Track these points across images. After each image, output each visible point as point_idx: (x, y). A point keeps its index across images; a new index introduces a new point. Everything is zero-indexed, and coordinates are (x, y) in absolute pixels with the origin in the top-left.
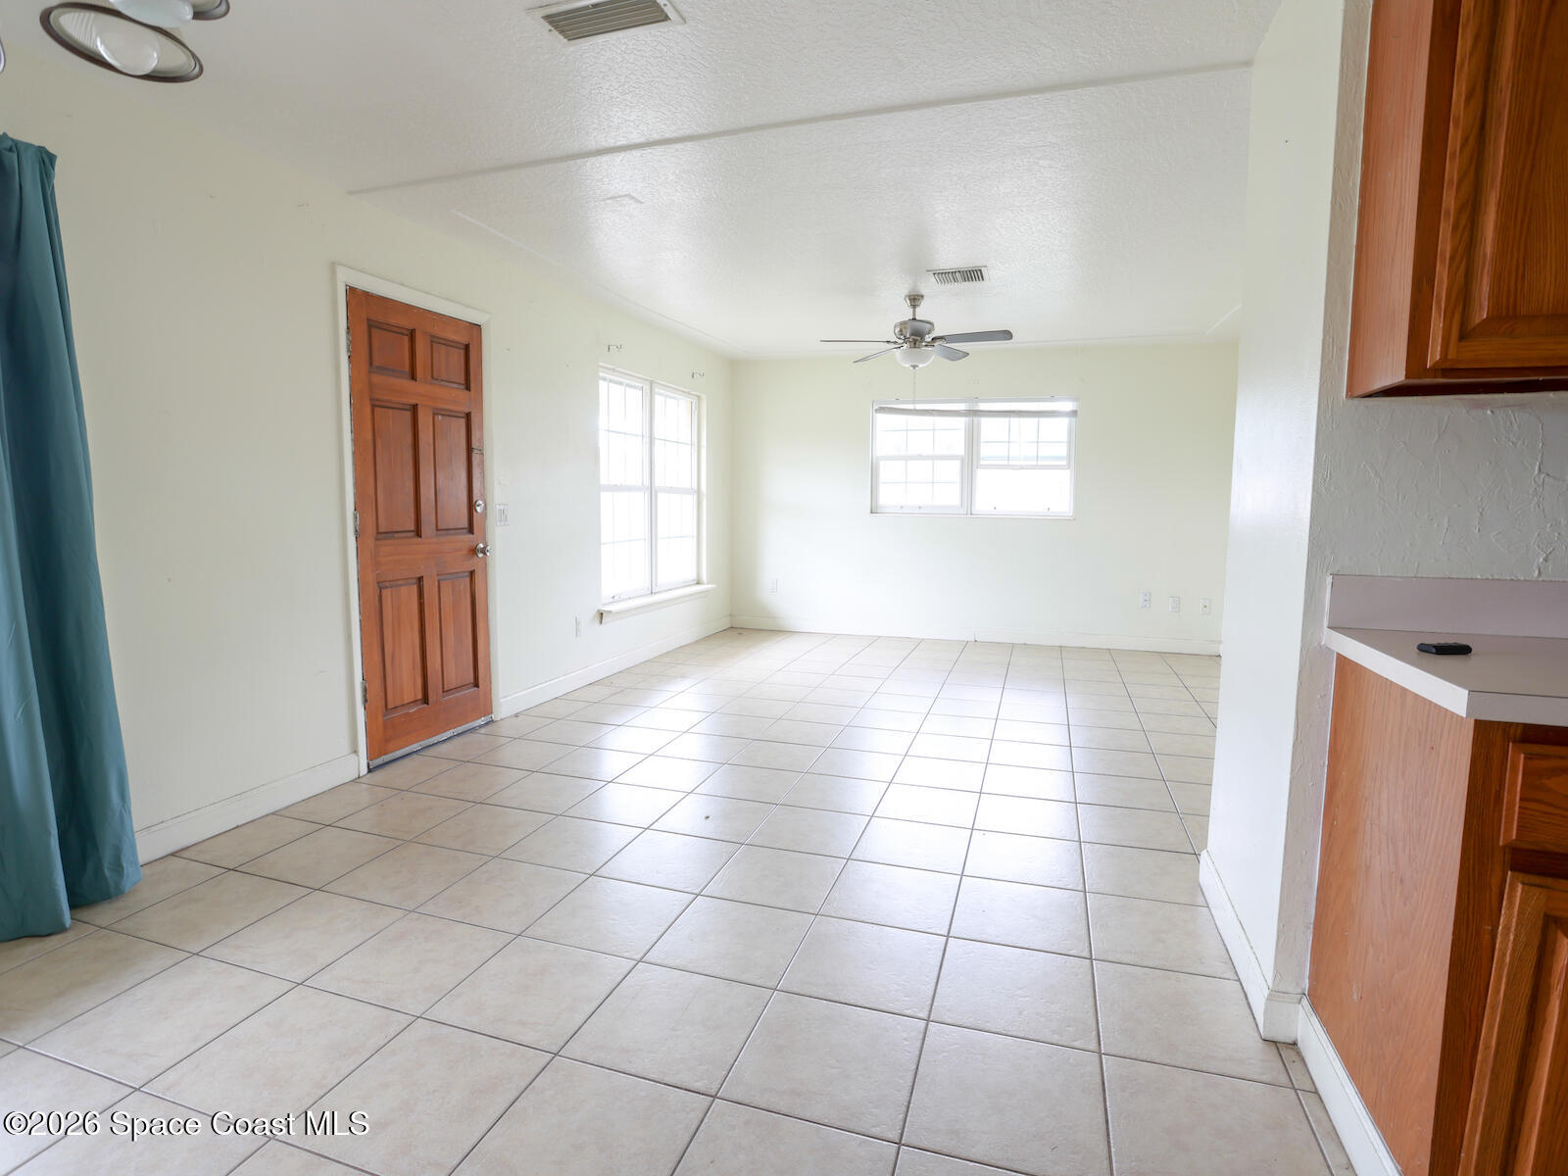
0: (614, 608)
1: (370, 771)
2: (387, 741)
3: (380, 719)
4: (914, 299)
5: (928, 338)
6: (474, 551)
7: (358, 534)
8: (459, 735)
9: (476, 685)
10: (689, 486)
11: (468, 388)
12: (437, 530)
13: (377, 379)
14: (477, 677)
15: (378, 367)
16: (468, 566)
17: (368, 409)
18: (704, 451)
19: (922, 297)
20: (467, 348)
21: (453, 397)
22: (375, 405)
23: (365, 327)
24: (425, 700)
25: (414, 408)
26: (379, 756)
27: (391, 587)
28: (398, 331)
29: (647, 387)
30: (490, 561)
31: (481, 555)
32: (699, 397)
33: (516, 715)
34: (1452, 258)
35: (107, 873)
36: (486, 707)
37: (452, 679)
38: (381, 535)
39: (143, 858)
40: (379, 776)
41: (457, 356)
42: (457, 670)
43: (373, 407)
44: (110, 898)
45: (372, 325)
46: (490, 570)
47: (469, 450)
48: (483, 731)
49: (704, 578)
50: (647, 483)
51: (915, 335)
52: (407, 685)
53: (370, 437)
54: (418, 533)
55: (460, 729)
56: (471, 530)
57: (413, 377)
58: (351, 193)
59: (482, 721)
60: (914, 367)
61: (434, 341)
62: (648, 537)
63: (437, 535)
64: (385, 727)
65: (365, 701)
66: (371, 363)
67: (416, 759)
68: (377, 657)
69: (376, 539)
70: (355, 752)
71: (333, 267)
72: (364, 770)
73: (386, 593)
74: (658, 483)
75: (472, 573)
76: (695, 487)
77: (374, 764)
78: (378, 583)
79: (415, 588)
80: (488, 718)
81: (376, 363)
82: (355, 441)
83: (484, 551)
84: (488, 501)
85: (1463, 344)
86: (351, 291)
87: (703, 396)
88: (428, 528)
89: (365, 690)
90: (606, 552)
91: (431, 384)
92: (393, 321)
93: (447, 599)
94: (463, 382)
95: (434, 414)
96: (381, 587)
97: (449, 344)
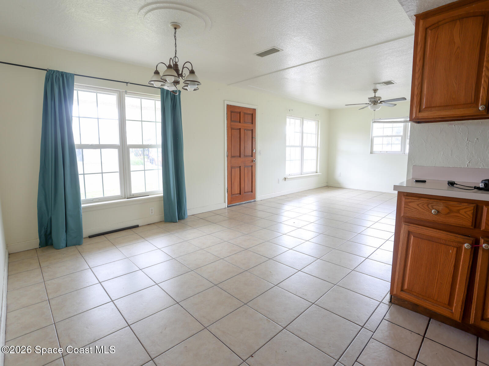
0: (288, 177)
1: (228, 207)
2: (232, 201)
3: (230, 197)
4: (375, 90)
5: (379, 102)
6: (253, 161)
7: (227, 156)
8: (247, 203)
9: (252, 192)
10: (315, 146)
11: (252, 124)
12: (244, 156)
13: (232, 123)
14: (253, 190)
15: (233, 121)
16: (251, 164)
17: (230, 130)
18: (319, 136)
19: (378, 89)
20: (252, 114)
21: (250, 126)
22: (232, 129)
23: (230, 112)
24: (240, 194)
25: (240, 129)
26: (230, 204)
27: (234, 168)
28: (237, 113)
29: (302, 120)
30: (256, 164)
31: (254, 162)
32: (318, 121)
33: (261, 200)
34: (417, 95)
35: (183, 215)
36: (254, 197)
37: (246, 190)
38: (233, 157)
39: (188, 215)
40: (229, 208)
41: (250, 117)
42: (248, 188)
43: (231, 129)
44: (183, 219)
45: (232, 112)
46: (256, 166)
47: (252, 138)
48: (253, 203)
49: (318, 171)
50: (301, 145)
51: (375, 101)
52: (237, 191)
53: (230, 135)
54: (240, 157)
55: (248, 201)
56: (252, 156)
57: (240, 122)
58: (228, 85)
59: (253, 200)
60: (374, 110)
61: (245, 114)
62: (300, 159)
63: (244, 157)
64: (231, 198)
65: (227, 192)
66: (231, 120)
67: (238, 206)
68: (230, 183)
69: (231, 158)
70: (225, 202)
71: (224, 101)
72: (227, 207)
73: (233, 169)
74: (304, 145)
75: (252, 166)
76: (316, 146)
77: (229, 205)
78: (231, 167)
79: (239, 168)
80: (254, 200)
81: (232, 120)
82: (228, 137)
83: (255, 161)
84: (256, 150)
85: (419, 113)
86: (228, 105)
87: (320, 121)
88: (242, 156)
89: (227, 190)
90: (287, 163)
91: (244, 123)
92: (236, 111)
93: (246, 172)
94: (251, 122)
95: (244, 130)
96: (232, 168)
97: (248, 114)
